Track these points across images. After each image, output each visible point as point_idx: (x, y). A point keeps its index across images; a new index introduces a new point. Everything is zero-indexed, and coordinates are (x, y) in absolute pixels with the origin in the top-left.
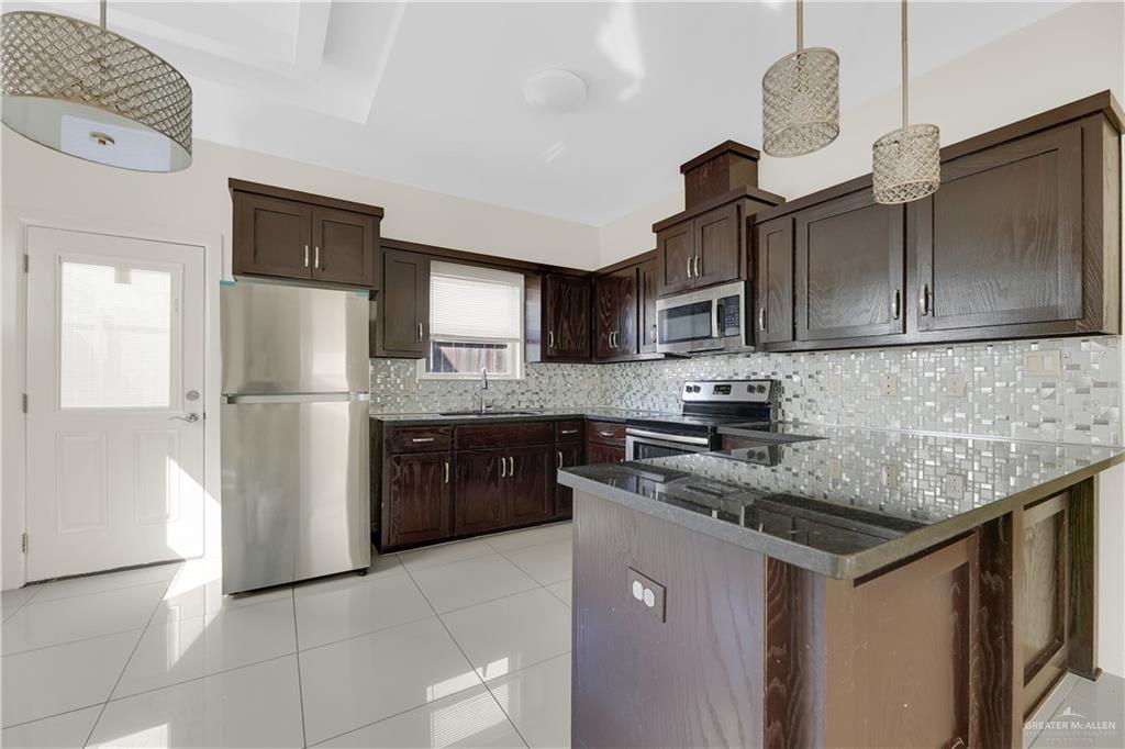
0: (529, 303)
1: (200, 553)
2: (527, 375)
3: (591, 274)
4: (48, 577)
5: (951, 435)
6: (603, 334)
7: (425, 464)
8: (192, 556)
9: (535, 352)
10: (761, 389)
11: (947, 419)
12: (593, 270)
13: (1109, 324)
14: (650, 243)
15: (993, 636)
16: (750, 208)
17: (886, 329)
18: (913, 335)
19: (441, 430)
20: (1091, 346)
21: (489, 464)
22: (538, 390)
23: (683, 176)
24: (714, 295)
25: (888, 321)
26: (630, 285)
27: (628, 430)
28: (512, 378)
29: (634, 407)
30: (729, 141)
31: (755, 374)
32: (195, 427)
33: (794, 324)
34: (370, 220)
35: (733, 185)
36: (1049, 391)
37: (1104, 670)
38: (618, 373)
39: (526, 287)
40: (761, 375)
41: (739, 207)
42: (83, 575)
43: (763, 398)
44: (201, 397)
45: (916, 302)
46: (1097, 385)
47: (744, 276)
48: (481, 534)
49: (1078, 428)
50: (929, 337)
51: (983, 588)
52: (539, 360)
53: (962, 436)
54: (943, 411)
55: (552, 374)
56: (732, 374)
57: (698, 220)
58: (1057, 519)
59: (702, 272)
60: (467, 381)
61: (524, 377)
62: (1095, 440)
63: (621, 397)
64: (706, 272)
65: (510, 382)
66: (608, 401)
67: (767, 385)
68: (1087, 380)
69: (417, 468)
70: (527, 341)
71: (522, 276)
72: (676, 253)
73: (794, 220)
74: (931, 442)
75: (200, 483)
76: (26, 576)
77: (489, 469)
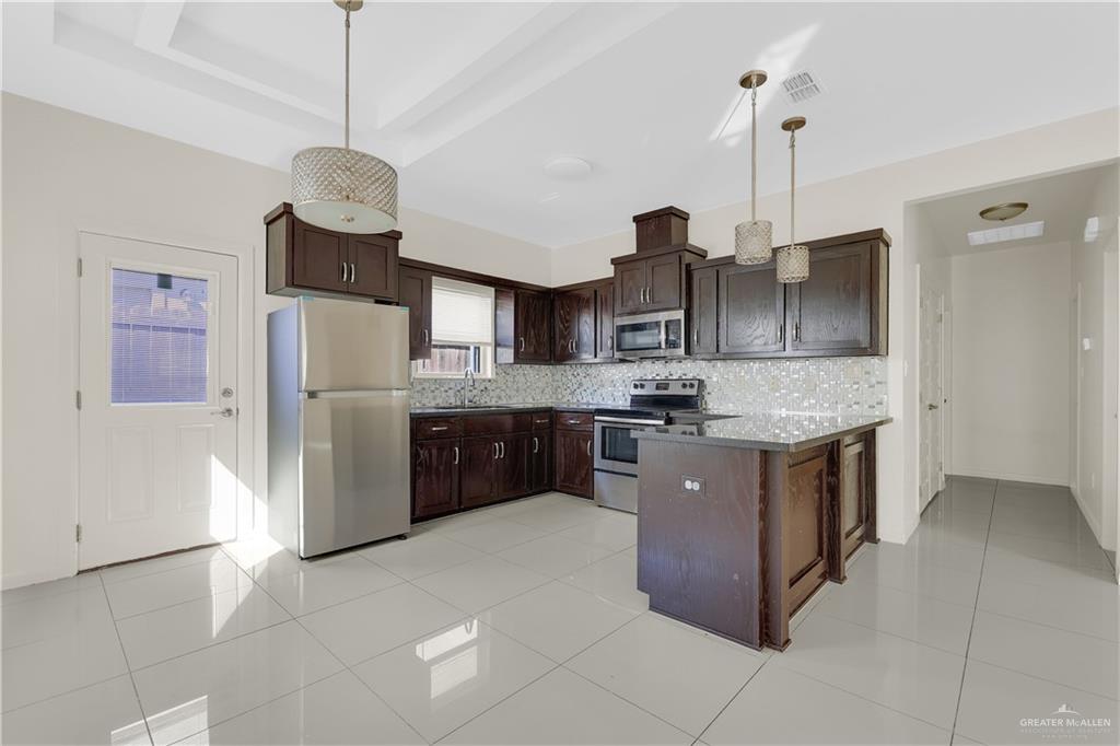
0: (498, 312)
1: (233, 537)
2: (497, 374)
3: (549, 291)
4: (99, 565)
5: (808, 414)
6: (562, 341)
7: (440, 449)
8: (227, 539)
9: (508, 355)
10: (692, 386)
11: (806, 404)
12: (552, 287)
13: (883, 351)
14: (608, 272)
15: (833, 507)
16: (688, 258)
17: (774, 347)
18: (789, 352)
19: (452, 420)
20: (875, 361)
21: (485, 449)
22: (504, 387)
23: (634, 224)
24: (663, 317)
25: (775, 343)
26: (588, 301)
27: (596, 418)
28: (484, 377)
29: (585, 401)
30: (671, 207)
31: (685, 375)
32: (229, 422)
33: (718, 341)
34: (392, 241)
35: (674, 241)
36: (856, 386)
37: (882, 539)
38: (569, 373)
39: (496, 298)
40: (690, 376)
41: (680, 257)
42: (141, 560)
43: (693, 392)
44: (234, 394)
45: (790, 332)
46: (878, 383)
47: (684, 306)
48: (477, 507)
49: (870, 407)
50: (798, 354)
51: (829, 484)
52: (512, 361)
53: (814, 414)
54: (803, 399)
55: (515, 373)
56: (667, 374)
57: (650, 261)
58: (860, 454)
59: (652, 299)
60: (450, 379)
61: (494, 377)
62: (877, 413)
63: (573, 393)
64: (656, 300)
65: (484, 380)
66: (560, 396)
67: (696, 383)
68: (873, 380)
69: (434, 451)
70: (497, 344)
71: (493, 289)
72: (631, 284)
73: (718, 272)
74: (796, 418)
75: (233, 472)
76: (79, 564)
77: (486, 452)
